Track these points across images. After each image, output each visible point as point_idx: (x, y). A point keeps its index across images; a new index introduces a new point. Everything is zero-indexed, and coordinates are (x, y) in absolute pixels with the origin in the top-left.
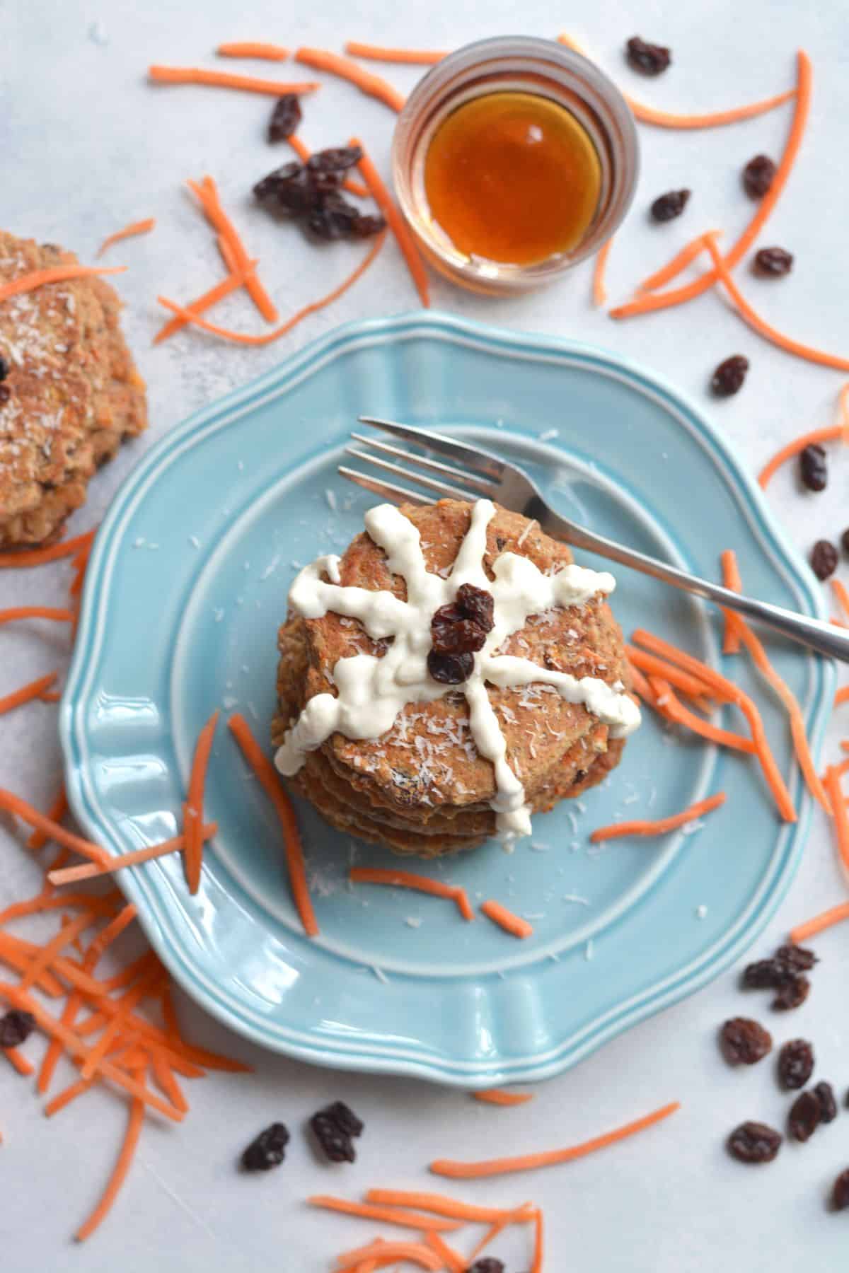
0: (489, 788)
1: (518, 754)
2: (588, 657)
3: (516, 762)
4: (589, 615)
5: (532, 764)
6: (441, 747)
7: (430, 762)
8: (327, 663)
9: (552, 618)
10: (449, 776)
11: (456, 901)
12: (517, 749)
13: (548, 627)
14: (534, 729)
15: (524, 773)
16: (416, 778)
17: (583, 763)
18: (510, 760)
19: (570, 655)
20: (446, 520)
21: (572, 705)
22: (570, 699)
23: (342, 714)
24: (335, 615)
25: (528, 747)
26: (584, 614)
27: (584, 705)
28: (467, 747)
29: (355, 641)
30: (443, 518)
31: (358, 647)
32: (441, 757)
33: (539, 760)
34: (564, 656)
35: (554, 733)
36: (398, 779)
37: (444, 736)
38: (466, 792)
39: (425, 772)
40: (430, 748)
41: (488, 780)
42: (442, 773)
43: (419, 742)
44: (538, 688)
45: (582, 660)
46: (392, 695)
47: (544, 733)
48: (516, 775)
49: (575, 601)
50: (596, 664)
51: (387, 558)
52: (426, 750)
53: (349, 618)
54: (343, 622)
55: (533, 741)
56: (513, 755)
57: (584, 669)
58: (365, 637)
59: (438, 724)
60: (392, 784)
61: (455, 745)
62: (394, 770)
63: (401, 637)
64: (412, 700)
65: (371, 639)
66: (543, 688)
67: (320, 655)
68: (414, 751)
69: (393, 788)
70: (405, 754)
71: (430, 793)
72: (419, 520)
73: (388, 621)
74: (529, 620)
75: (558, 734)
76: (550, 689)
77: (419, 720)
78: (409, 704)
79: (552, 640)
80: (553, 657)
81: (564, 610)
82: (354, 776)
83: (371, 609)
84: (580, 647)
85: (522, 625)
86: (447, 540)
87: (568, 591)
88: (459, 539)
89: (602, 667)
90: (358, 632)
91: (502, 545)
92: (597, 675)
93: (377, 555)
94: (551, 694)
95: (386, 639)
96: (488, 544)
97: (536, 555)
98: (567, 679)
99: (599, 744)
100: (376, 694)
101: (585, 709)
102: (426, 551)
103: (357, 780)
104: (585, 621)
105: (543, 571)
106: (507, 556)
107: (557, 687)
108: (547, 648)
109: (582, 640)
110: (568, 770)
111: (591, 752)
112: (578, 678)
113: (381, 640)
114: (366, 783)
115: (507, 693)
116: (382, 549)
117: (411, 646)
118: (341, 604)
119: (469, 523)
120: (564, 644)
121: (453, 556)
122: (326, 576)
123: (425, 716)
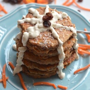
0: (58, 43)
3: (61, 39)
5: (64, 39)
6: (48, 38)
7: (46, 40)
8: (25, 29)
9: (62, 19)
10: (50, 42)
11: (53, 86)
14: (63, 34)
15: (63, 41)
16: (44, 43)
17: (72, 44)
21: (68, 31)
22: (68, 30)
23: (30, 34)
24: (26, 22)
25: (63, 37)
28: (52, 37)
30: (41, 9)
31: (30, 26)
32: (48, 40)
36: (41, 44)
37: (48, 36)
38: (53, 44)
39: (46, 42)
40: (46, 38)
41: (57, 42)
42: (49, 42)
43: (44, 38)
44: (62, 28)
45: (68, 24)
46: (38, 30)
47: (65, 35)
49: (65, 16)
52: (45, 39)
54: (27, 23)
59: (47, 35)
61: (50, 37)
62: (40, 42)
63: (38, 22)
64: (41, 32)
65: (32, 25)
68: (43, 39)
70: (42, 40)
71: (47, 46)
73: (35, 21)
75: (67, 34)
76: (64, 28)
77: (43, 35)
78: (41, 33)
79: (63, 22)
80: (64, 24)
81: (64, 18)
82: (33, 46)
83: (32, 20)
84: (68, 23)
85: (57, 20)
86: (42, 12)
87: (64, 15)
88: (44, 11)
89: (72, 25)
90: (30, 24)
91: (51, 11)
92: (71, 26)
93: (31, 14)
94: (64, 29)
95: (35, 24)
96: (49, 11)
97: (57, 12)
98: (67, 27)
99: (74, 41)
100: (35, 29)
101: (71, 31)
102: (39, 13)
103: (34, 47)
104: (67, 20)
105: (59, 13)
106: (53, 11)
107: (65, 28)
108: (62, 23)
109: (68, 22)
110: (69, 45)
111: (73, 42)
112: (68, 27)
113: (34, 24)
114: (36, 47)
115: (57, 29)
116: (32, 14)
117: (40, 23)
118: (27, 20)
119: (45, 9)
120: (65, 23)
121: (44, 13)
122: (23, 18)
123: (44, 34)
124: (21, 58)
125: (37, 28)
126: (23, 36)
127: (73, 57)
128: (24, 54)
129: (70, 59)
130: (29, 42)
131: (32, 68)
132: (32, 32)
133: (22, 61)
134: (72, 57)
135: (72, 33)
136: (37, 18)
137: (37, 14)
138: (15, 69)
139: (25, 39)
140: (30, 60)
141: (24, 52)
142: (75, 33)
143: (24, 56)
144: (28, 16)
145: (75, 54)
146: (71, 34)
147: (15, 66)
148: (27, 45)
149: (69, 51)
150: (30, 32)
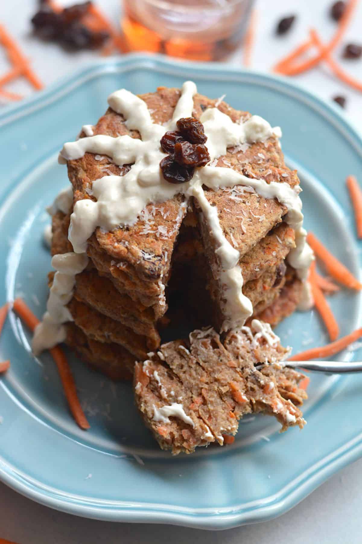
1: (233, 232)
2: (274, 171)
3: (232, 237)
4: (270, 147)
5: (244, 237)
8: (87, 184)
9: (244, 148)
12: (232, 229)
13: (243, 154)
14: (241, 213)
15: (239, 244)
17: (281, 253)
18: (228, 236)
19: (261, 170)
20: (164, 97)
21: (267, 200)
22: (266, 195)
23: (101, 207)
24: (91, 154)
25: (240, 227)
26: (266, 146)
27: (276, 199)
29: (107, 168)
30: (162, 96)
31: (109, 172)
33: (249, 234)
34: (256, 170)
35: (257, 217)
36: (147, 256)
44: (242, 189)
45: (270, 172)
46: (137, 194)
47: (250, 218)
48: (233, 246)
49: (260, 136)
50: (280, 174)
51: (125, 120)
53: (102, 155)
54: (97, 158)
55: (242, 222)
56: (229, 233)
57: (272, 177)
58: (114, 166)
60: (142, 259)
62: (143, 251)
63: (140, 158)
64: (151, 200)
65: (117, 166)
66: (245, 188)
67: (83, 181)
69: (143, 262)
70: (151, 239)
72: (146, 98)
73: (129, 150)
74: (229, 151)
75: (260, 217)
76: (250, 189)
77: (158, 213)
78: (149, 204)
79: (247, 162)
80: (249, 171)
81: (253, 144)
82: (113, 263)
83: (117, 144)
84: (267, 165)
85: (224, 152)
86: (166, 108)
87: (255, 127)
88: (174, 107)
89: (285, 175)
90: (109, 163)
91: (204, 108)
92: (281, 181)
93: (119, 119)
94: (251, 193)
95: (128, 165)
96: (195, 107)
97: (228, 114)
98: (261, 183)
99: (290, 240)
100: (125, 191)
101: (277, 202)
102: (152, 115)
103: (115, 266)
104: (269, 150)
105: (234, 121)
106: (209, 110)
107: (255, 188)
108: (243, 165)
109: (268, 161)
110: (270, 257)
111: (285, 246)
112: (268, 182)
113: (125, 165)
114: (122, 266)
115: (219, 192)
116: (121, 115)
117: (147, 161)
118: (95, 145)
119: (180, 95)
120: (255, 163)
121: (171, 116)
122: (84, 135)
123: (162, 210)
124: (63, 296)
125: (134, 187)
126: (73, 215)
127: (290, 300)
128: (74, 282)
129: (277, 308)
130: (98, 243)
131: (102, 340)
132: (113, 202)
133: (68, 305)
134: (285, 301)
135: (280, 212)
136: (140, 138)
137: (140, 120)
138: (39, 328)
139: (78, 227)
140: (98, 309)
141: (77, 275)
142: (294, 212)
143: (74, 288)
144: (104, 127)
145: (296, 286)
146: (277, 215)
147: (40, 320)
148: (88, 250)
149: (269, 280)
150: (104, 203)
